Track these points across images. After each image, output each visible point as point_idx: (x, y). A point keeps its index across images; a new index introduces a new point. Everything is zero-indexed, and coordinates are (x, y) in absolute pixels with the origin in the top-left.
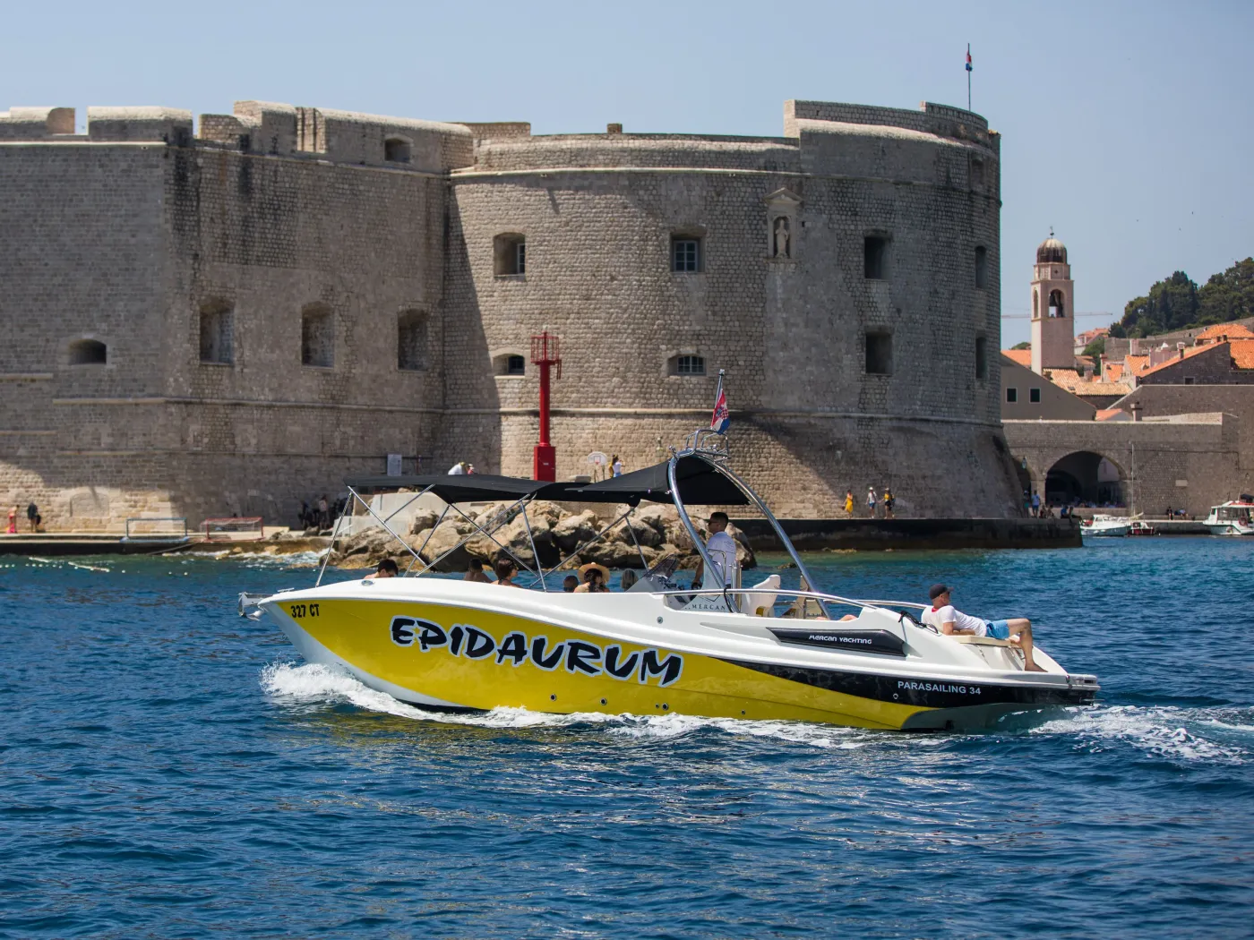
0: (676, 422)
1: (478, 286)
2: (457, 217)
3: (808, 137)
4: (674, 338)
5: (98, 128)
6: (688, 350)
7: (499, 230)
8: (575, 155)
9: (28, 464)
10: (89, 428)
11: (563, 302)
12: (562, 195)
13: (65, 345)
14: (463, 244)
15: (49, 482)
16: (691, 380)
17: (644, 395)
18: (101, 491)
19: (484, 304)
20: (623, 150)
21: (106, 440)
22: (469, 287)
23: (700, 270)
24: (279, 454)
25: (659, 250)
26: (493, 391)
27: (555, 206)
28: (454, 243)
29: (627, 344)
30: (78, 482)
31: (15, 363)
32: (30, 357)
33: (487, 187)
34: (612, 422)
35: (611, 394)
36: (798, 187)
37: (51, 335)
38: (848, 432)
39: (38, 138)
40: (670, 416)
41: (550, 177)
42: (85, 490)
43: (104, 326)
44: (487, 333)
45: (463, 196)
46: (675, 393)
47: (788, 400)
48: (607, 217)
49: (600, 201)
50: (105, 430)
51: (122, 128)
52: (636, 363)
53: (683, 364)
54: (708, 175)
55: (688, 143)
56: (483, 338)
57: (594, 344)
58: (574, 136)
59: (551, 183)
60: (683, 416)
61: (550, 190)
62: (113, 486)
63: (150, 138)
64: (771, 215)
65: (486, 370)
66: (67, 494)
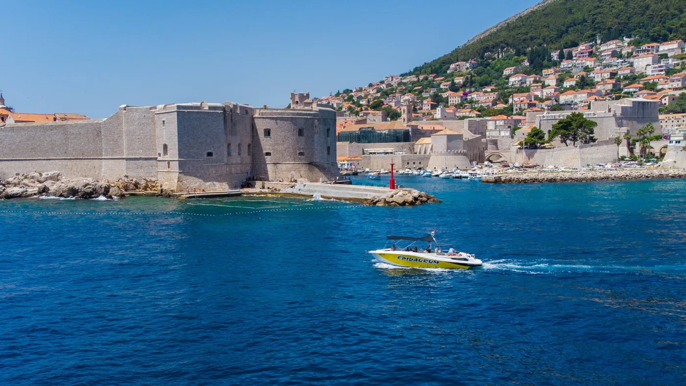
0: (300, 165)
1: (261, 139)
2: (255, 125)
3: (320, 110)
4: (300, 149)
5: (210, 108)
6: (302, 151)
7: (265, 128)
8: (281, 114)
9: (199, 177)
10: (210, 170)
11: (279, 142)
12: (278, 121)
13: (205, 153)
14: (257, 131)
15: (204, 181)
16: (302, 157)
17: (294, 160)
18: (215, 183)
19: (262, 142)
20: (290, 113)
21: (214, 172)
22: (258, 139)
23: (303, 136)
24: (237, 173)
25: (296, 132)
26: (264, 159)
27: (277, 123)
28: (254, 130)
29: (291, 150)
30: (210, 181)
31: (196, 156)
32: (199, 156)
33: (262, 119)
34: (289, 165)
35: (288, 160)
36: (319, 120)
37: (203, 151)
38: (326, 166)
39: (199, 110)
40: (299, 164)
41: (276, 118)
42: (212, 182)
43: (212, 149)
44: (263, 148)
45: (256, 121)
46: (300, 159)
47: (317, 160)
48: (287, 126)
49: (285, 123)
50: (214, 170)
51: (215, 108)
52: (293, 154)
53: (301, 154)
54: (305, 118)
55: (301, 112)
56: (262, 149)
57: (285, 150)
58: (280, 109)
59: (276, 119)
60: (301, 164)
61: (276, 121)
62: (216, 181)
63: (220, 110)
64: (314, 125)
65: (263, 155)
66: (208, 183)
